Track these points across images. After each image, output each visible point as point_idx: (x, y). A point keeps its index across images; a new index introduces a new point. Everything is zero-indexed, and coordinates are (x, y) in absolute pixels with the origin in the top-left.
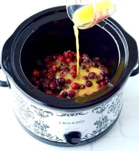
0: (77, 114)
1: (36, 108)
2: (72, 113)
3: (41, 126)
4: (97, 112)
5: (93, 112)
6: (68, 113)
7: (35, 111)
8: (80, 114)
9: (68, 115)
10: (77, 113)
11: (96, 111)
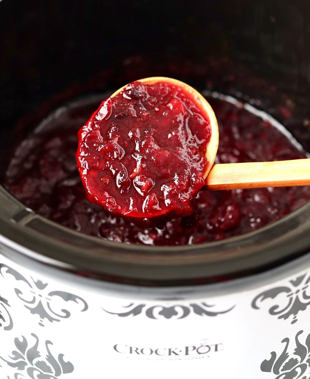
0: (186, 312)
1: (18, 277)
2: (168, 304)
3: (40, 365)
4: (272, 311)
5: (254, 306)
6: (149, 304)
7: (18, 291)
8: (199, 311)
9: (150, 313)
10: (187, 303)
11: (269, 302)
